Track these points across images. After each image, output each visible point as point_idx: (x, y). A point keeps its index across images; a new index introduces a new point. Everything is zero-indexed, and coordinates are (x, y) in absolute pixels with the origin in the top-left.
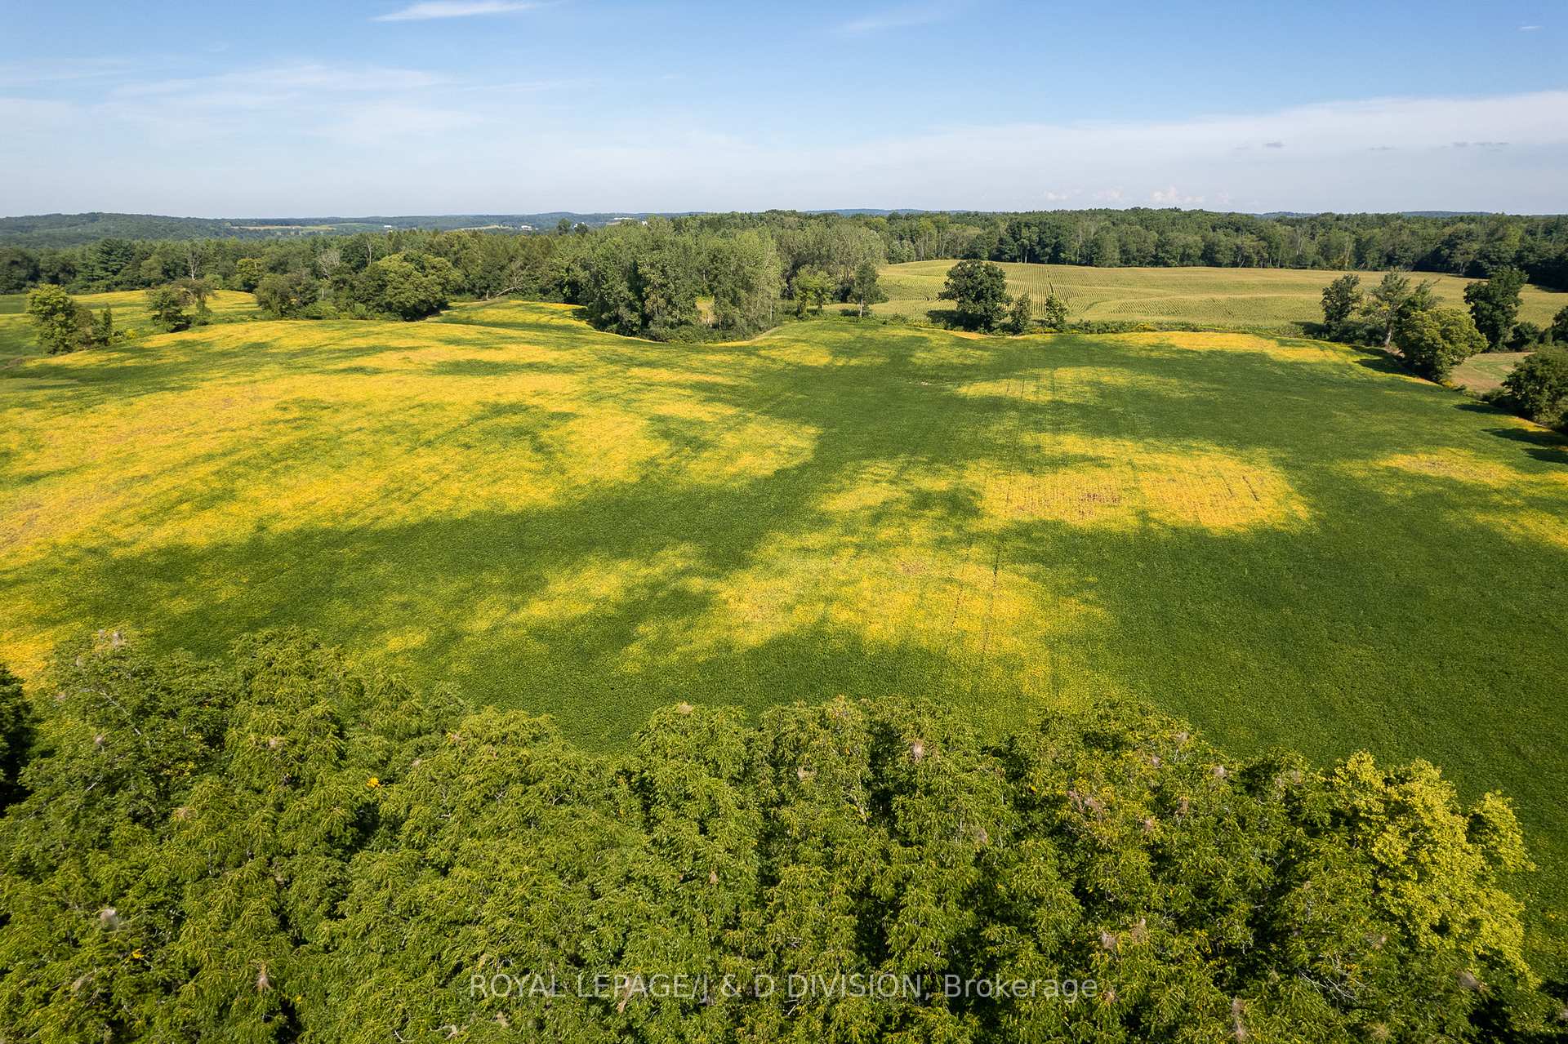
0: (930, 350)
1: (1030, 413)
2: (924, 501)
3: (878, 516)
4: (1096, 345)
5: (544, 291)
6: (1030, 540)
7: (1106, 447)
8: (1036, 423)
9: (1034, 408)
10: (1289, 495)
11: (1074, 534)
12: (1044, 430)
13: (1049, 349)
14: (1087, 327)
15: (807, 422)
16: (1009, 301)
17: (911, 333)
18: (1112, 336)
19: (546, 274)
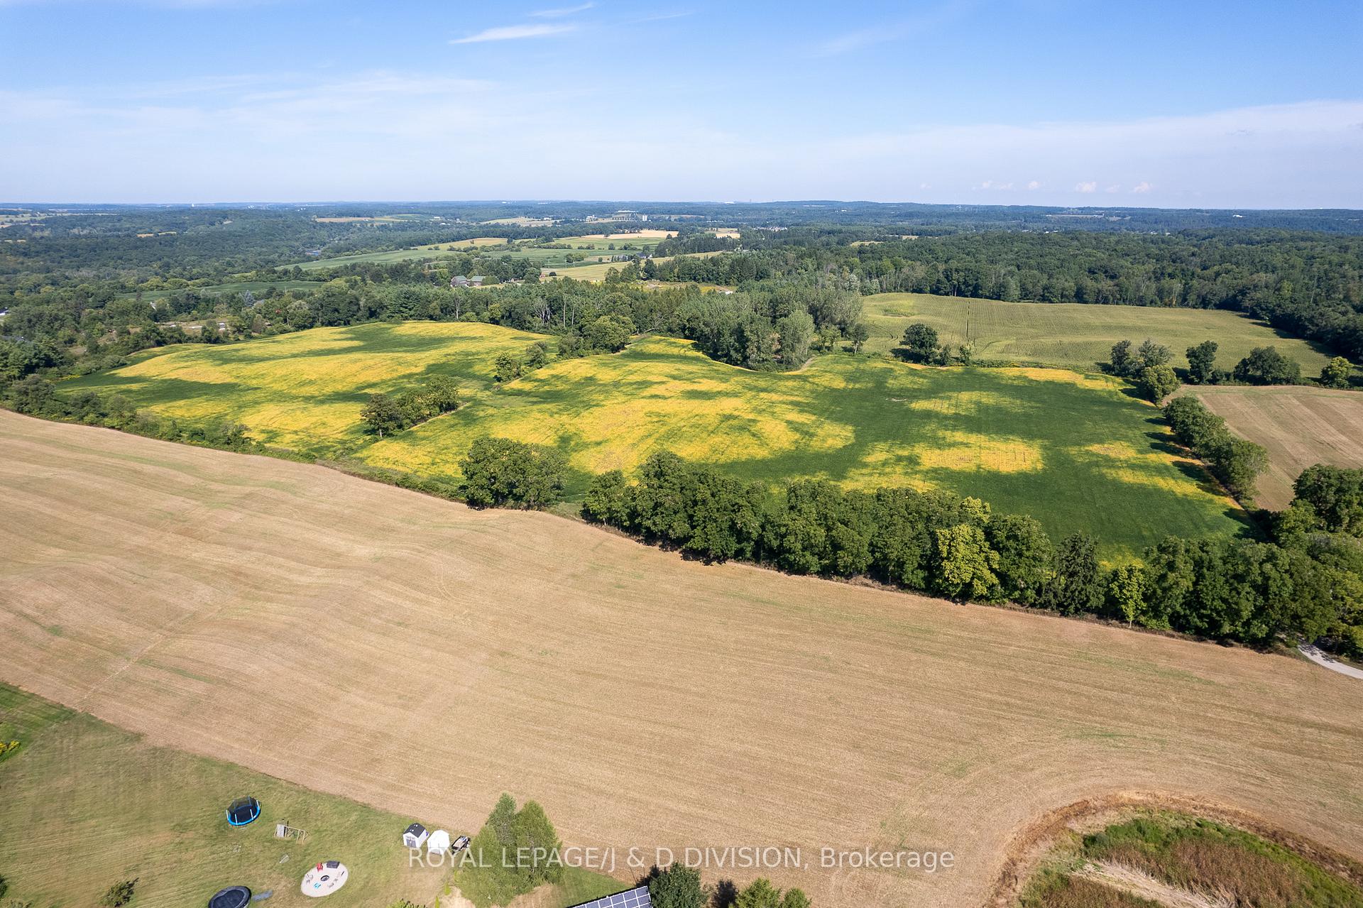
0: (895, 378)
1: (942, 420)
2: (899, 459)
3: (884, 464)
4: (985, 375)
5: (670, 330)
6: (936, 473)
7: (973, 438)
8: (945, 425)
9: (946, 417)
10: (1038, 460)
11: (953, 472)
12: (949, 430)
13: (959, 377)
14: (982, 363)
15: (846, 424)
16: (939, 348)
17: (885, 365)
18: (995, 369)
19: (675, 322)
